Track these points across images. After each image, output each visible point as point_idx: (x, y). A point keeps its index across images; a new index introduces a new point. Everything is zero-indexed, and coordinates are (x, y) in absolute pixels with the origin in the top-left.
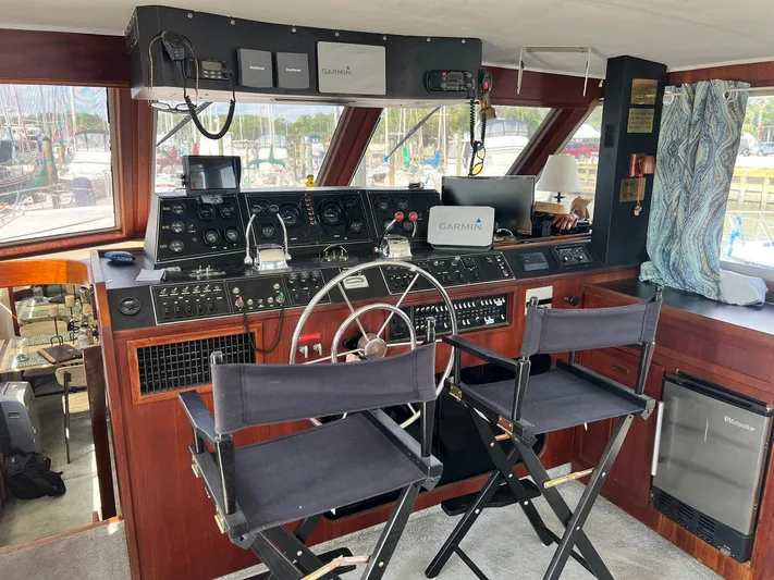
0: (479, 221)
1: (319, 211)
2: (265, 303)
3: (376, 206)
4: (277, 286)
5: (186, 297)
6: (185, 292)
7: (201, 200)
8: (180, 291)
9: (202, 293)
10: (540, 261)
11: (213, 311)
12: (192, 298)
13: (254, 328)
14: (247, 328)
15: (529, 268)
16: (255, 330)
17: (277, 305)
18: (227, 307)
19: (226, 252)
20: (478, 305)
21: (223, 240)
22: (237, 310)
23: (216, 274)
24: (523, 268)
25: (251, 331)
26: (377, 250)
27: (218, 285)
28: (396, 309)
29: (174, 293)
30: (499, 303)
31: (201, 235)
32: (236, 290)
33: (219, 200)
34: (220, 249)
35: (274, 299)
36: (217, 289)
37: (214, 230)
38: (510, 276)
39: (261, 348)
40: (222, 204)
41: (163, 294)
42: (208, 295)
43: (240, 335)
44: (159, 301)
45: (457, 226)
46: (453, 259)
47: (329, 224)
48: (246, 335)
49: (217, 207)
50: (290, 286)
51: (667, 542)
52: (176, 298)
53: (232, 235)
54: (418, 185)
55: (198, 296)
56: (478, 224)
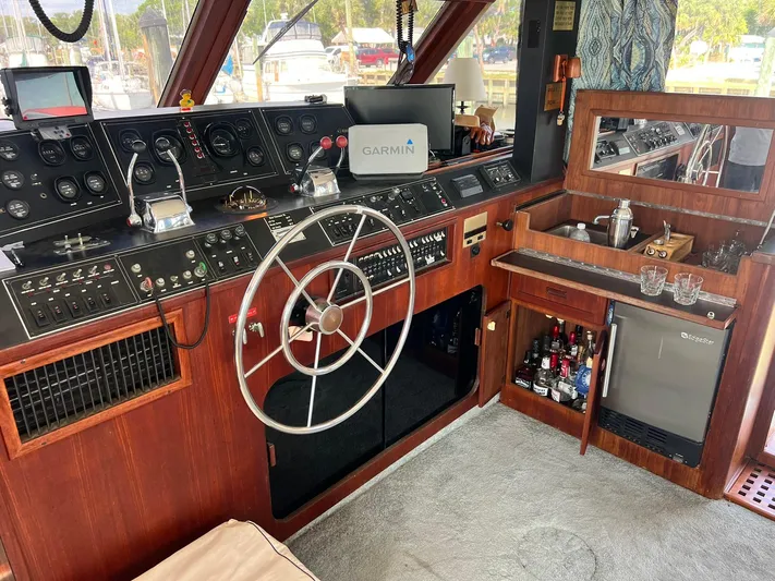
0: (410, 142)
1: (205, 140)
2: (181, 280)
3: (275, 129)
4: (191, 254)
5: (64, 288)
6: (62, 280)
7: (39, 135)
8: (52, 281)
9: (87, 279)
10: (474, 185)
11: (111, 304)
12: (74, 288)
13: (171, 318)
14: (163, 320)
15: (465, 193)
16: (173, 319)
17: (197, 281)
18: (128, 294)
19: (93, 209)
20: (420, 244)
21: (84, 192)
22: (144, 296)
23: (96, 245)
24: (459, 194)
25: (168, 322)
26: (296, 187)
27: (109, 263)
28: (344, 264)
29: (44, 285)
30: (439, 238)
31: (51, 186)
32: (137, 268)
33: (66, 134)
34: (82, 205)
35: (193, 273)
36: (108, 270)
37: (68, 179)
38: (450, 206)
39: (185, 342)
40: (73, 139)
41: (27, 289)
42: (96, 280)
43: (153, 331)
44: (24, 301)
45: (384, 150)
46: (391, 192)
47: (223, 157)
48: (162, 329)
49: (66, 143)
50: (208, 252)
51: (610, 456)
52: (48, 292)
53: (95, 184)
54: (320, 99)
55: (81, 284)
56: (410, 146)
